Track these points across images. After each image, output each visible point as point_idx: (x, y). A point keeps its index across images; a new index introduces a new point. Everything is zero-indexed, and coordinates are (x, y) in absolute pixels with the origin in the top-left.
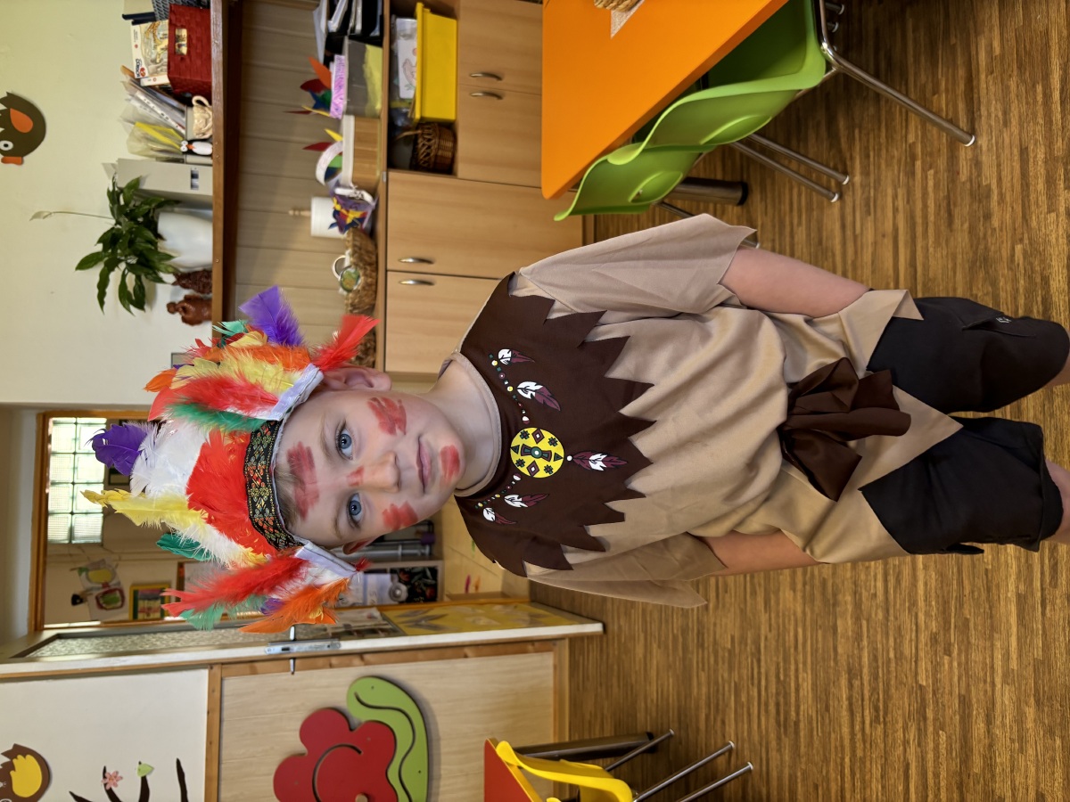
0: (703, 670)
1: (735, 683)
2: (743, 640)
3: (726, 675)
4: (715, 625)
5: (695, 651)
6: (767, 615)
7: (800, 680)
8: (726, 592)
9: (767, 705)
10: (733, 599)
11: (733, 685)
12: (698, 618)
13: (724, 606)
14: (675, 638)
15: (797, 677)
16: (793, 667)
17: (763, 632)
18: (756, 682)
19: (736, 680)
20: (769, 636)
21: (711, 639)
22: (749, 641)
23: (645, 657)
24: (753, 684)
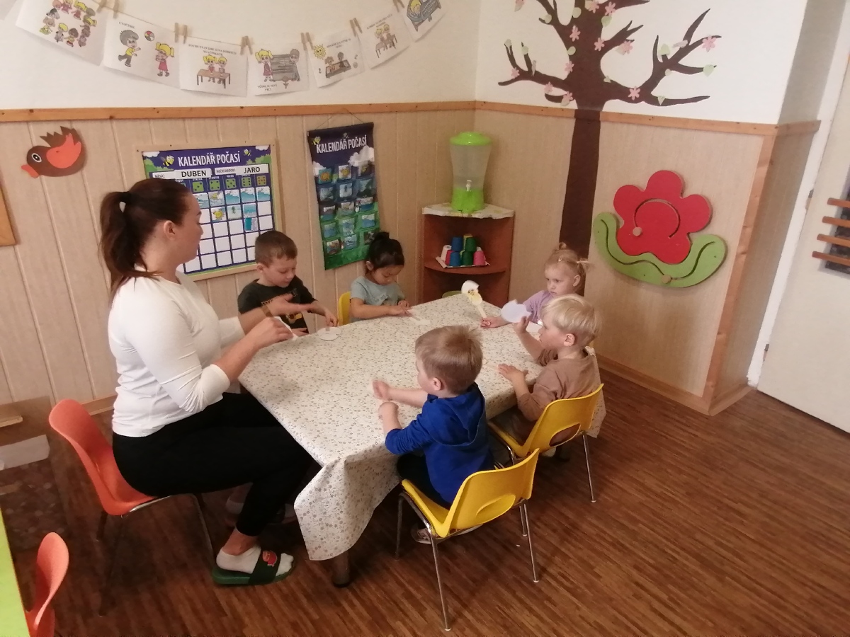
0: (597, 535)
1: (570, 558)
2: (591, 586)
3: (580, 553)
4: (619, 567)
5: (614, 536)
7: (534, 618)
8: (635, 595)
10: (625, 598)
11: (570, 555)
12: (635, 554)
13: (626, 585)
14: (635, 521)
15: (538, 616)
16: (546, 618)
17: (584, 608)
18: (559, 577)
19: (572, 561)
20: (578, 612)
21: (611, 556)
23: (642, 485)
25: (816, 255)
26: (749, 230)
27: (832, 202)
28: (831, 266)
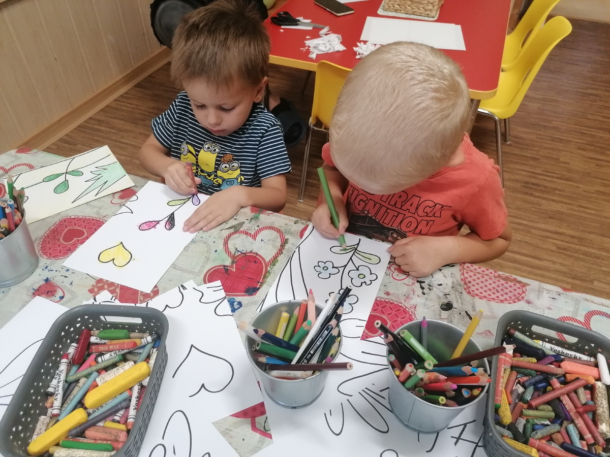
6: (593, 191)
9: (535, 177)
22: (570, 174)
24: (543, 171)
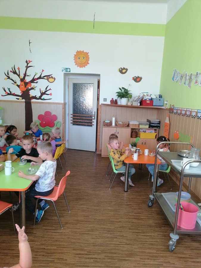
25: (71, 123)
26: (63, 119)
27: (71, 115)
28: (74, 124)
